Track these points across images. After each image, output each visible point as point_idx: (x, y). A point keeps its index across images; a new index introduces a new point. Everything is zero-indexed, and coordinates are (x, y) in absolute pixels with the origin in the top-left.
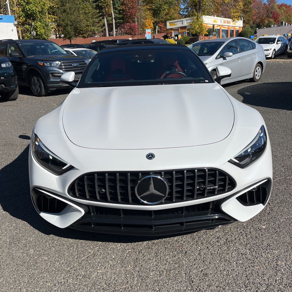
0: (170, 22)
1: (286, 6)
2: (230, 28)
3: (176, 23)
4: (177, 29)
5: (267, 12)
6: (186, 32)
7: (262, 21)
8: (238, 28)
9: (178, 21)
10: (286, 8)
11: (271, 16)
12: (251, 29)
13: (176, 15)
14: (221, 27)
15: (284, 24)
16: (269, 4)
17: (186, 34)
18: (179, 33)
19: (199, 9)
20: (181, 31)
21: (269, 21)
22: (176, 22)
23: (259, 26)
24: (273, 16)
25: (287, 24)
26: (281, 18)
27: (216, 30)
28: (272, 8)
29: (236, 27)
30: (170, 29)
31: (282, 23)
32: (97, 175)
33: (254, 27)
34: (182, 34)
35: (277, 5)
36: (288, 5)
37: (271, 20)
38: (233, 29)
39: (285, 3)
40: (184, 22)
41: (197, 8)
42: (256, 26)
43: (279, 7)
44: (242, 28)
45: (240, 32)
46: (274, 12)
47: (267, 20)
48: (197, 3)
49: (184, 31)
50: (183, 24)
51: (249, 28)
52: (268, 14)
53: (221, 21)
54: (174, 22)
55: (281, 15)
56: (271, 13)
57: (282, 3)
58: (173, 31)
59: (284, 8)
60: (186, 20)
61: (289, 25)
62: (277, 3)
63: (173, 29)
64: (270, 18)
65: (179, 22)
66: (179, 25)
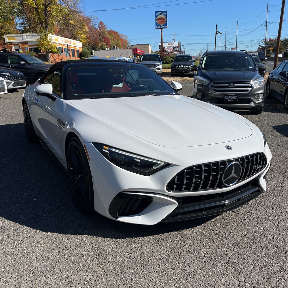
0: (8, 36)
1: (114, 32)
2: (71, 48)
3: (14, 38)
4: (17, 43)
5: (99, 36)
6: (27, 47)
7: (96, 44)
8: (78, 48)
9: (17, 36)
10: (114, 33)
11: (103, 40)
12: (87, 50)
13: (12, 30)
14: (62, 46)
15: (116, 48)
16: (100, 30)
17: (28, 49)
18: (20, 48)
19: (47, 27)
20: (21, 46)
21: (102, 45)
22: (15, 36)
23: (94, 48)
24: (105, 41)
25: (118, 48)
26: (112, 42)
27: (59, 48)
28: (103, 33)
29: (76, 47)
30: (9, 43)
31: (114, 47)
32: (195, 168)
33: (90, 49)
34: (24, 49)
35: (107, 31)
36: (116, 31)
37: (103, 43)
38: (74, 49)
39: (113, 30)
40: (24, 37)
41: (44, 25)
42: (91, 47)
43: (108, 33)
44: (81, 49)
45: (80, 52)
46: (105, 37)
47: (100, 43)
48: (43, 21)
49: (25, 46)
50: (23, 39)
51: (86, 49)
52: (100, 38)
53: (62, 41)
54: (13, 36)
55: (111, 40)
56: (103, 37)
57: (110, 30)
58: (13, 45)
59: (113, 34)
60: (27, 36)
61: (120, 49)
62: (106, 30)
63: (12, 43)
64: (103, 41)
65: (19, 37)
66: (19, 39)
